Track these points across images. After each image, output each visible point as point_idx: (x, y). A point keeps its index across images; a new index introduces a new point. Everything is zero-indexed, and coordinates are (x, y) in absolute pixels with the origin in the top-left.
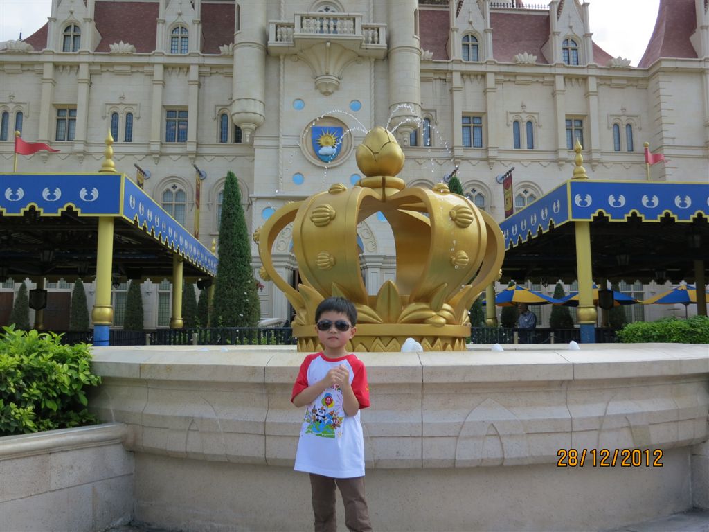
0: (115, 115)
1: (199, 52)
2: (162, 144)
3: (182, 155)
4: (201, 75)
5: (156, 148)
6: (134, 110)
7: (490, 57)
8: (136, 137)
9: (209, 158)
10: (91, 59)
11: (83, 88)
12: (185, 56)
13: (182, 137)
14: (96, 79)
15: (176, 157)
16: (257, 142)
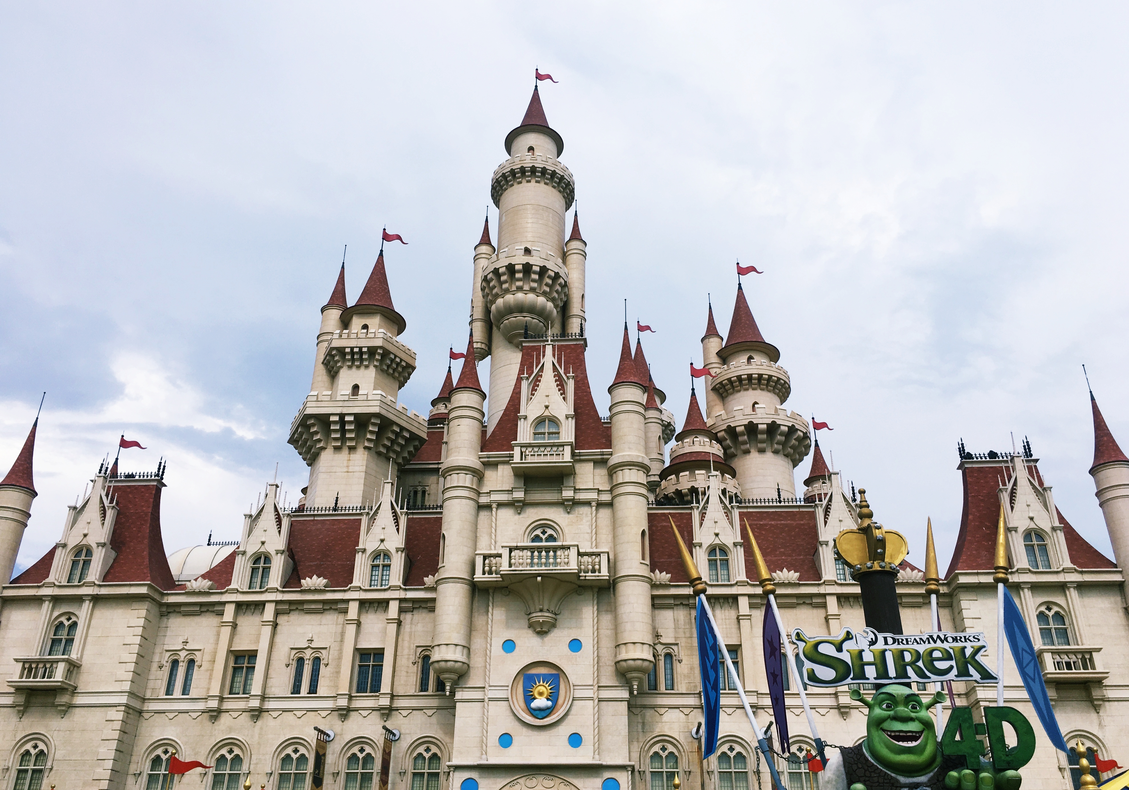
0: (301, 661)
1: (400, 583)
2: (350, 698)
3: (374, 709)
4: (401, 610)
5: (343, 702)
6: (324, 655)
7: (743, 577)
8: (322, 690)
9: (405, 713)
10: (280, 597)
11: (267, 630)
12: (385, 590)
13: (376, 688)
14: (282, 620)
15: (365, 713)
16: (459, 695)
